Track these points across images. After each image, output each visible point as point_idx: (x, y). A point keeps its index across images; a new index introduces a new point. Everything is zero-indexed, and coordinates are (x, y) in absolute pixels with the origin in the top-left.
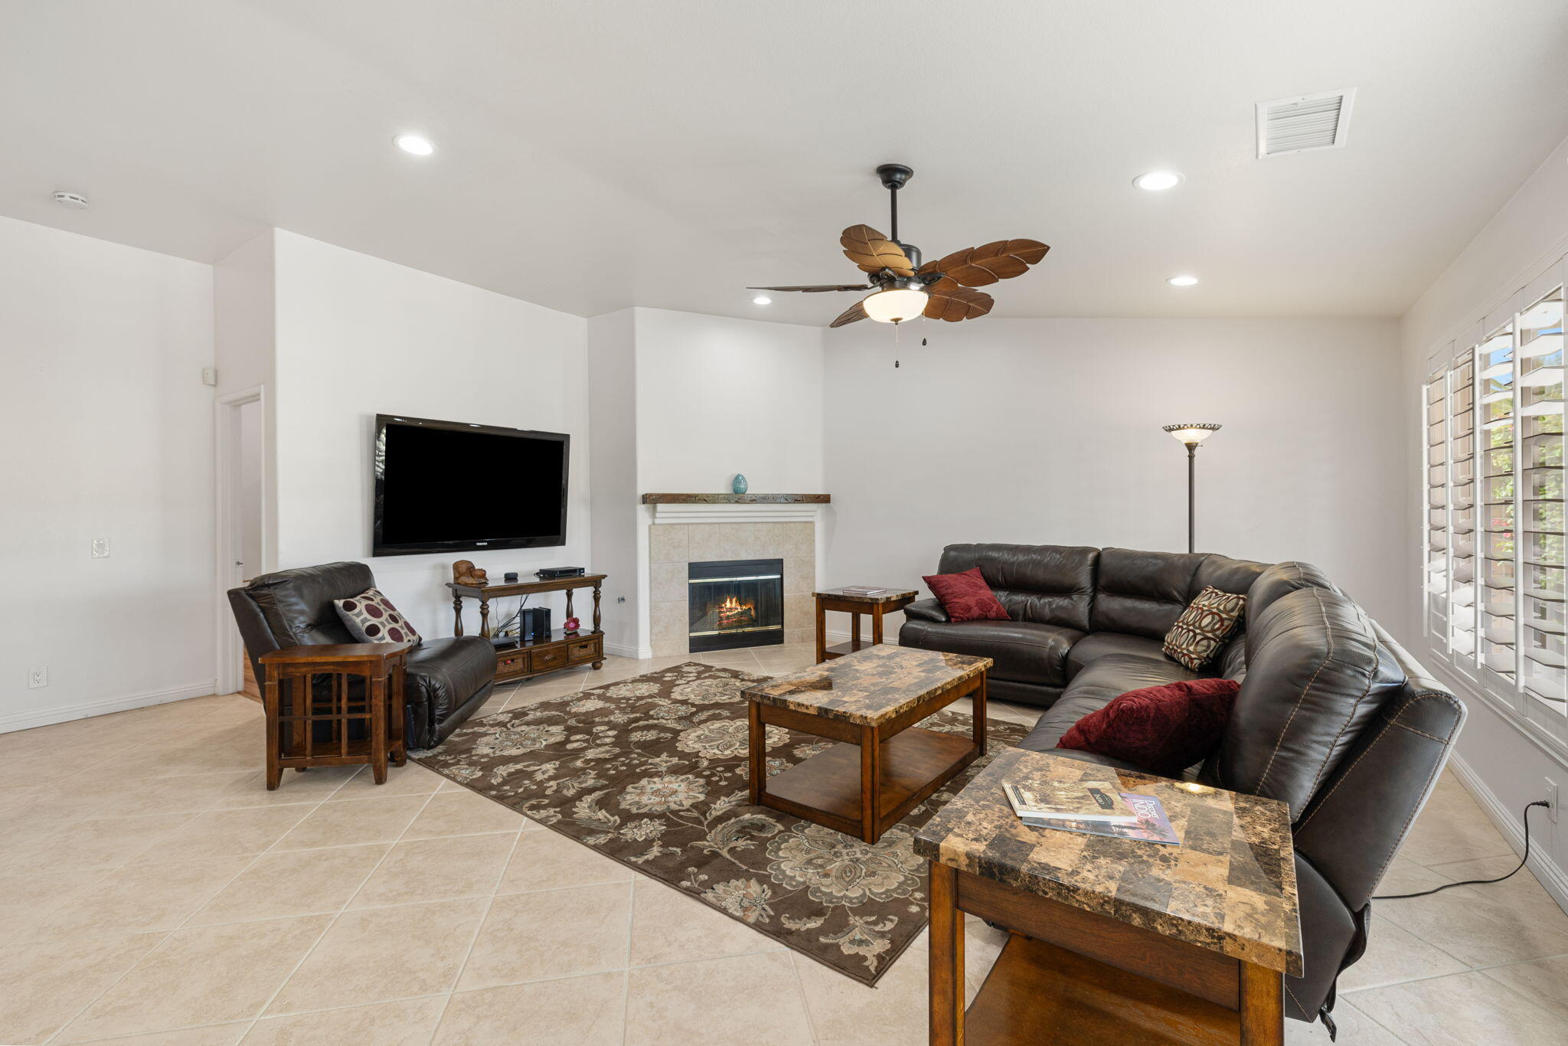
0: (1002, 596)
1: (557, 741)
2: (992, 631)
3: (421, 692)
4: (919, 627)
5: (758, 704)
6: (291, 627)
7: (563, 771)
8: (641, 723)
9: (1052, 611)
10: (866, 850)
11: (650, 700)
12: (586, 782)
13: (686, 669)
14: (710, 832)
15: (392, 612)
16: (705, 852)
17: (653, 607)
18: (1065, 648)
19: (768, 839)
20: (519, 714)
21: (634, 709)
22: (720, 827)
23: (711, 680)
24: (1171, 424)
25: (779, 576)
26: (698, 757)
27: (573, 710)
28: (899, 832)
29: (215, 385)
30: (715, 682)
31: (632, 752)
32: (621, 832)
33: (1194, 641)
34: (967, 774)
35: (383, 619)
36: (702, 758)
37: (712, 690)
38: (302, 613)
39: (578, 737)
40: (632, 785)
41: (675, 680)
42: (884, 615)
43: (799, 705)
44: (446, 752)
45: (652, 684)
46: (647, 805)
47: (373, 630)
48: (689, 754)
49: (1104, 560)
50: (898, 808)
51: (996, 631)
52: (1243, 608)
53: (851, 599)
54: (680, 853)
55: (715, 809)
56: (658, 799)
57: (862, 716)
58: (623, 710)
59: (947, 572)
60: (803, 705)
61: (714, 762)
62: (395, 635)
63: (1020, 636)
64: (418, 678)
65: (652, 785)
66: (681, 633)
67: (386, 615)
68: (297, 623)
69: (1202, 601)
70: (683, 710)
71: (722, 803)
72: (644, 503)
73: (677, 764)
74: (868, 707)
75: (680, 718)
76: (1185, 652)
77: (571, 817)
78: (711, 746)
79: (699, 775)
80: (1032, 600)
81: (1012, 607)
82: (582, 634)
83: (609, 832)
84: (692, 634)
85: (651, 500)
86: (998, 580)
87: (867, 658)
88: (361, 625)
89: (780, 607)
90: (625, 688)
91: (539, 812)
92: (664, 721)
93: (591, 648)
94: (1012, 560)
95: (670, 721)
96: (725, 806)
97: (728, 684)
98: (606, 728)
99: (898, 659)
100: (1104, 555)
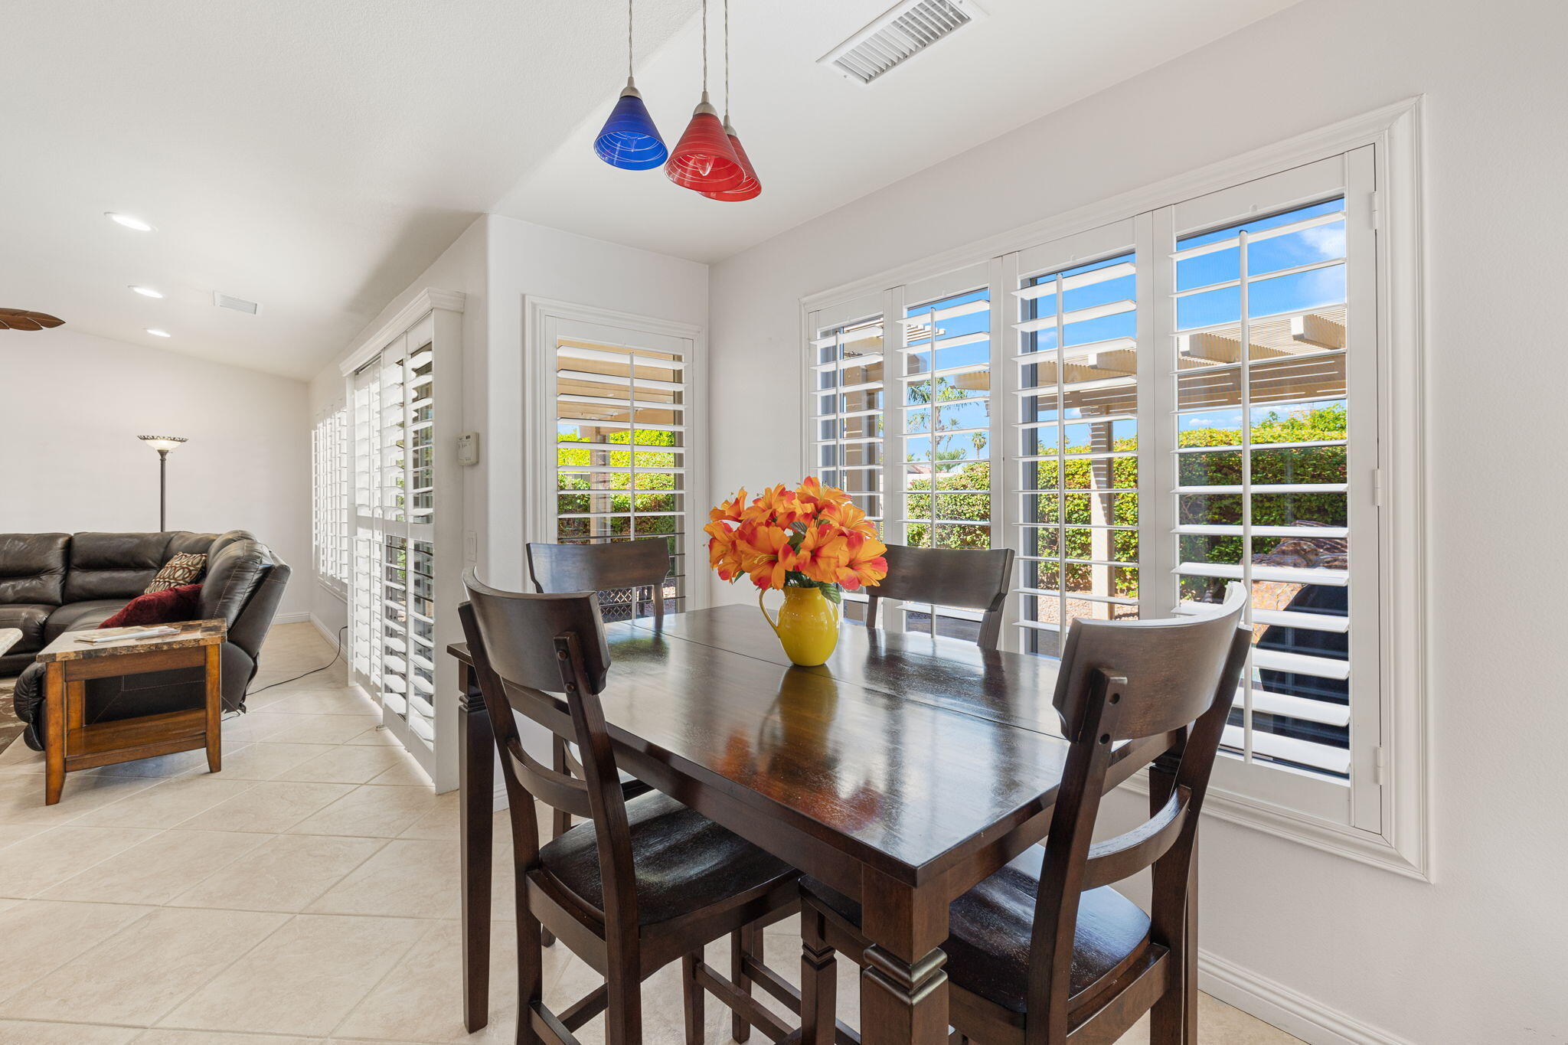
9: (16, 592)
18: (42, 618)
24: (146, 435)
49: (77, 543)
52: (205, 561)
69: (175, 562)
100: (76, 540)
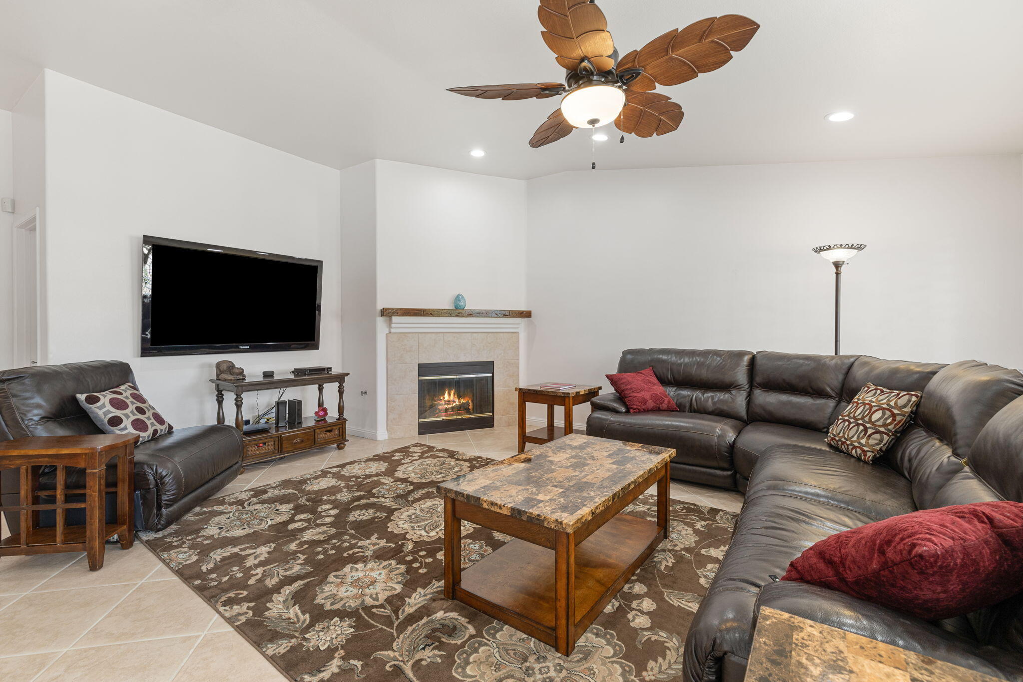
0: (671, 391)
1: (282, 521)
2: (667, 421)
3: (148, 480)
4: (604, 417)
5: (454, 501)
6: (23, 420)
7: (277, 555)
8: (363, 501)
9: (714, 403)
10: (560, 665)
11: (376, 479)
12: (291, 568)
13: (413, 449)
14: (398, 637)
15: (140, 405)
16: (388, 668)
17: (389, 399)
18: (731, 436)
19: (457, 648)
20: (258, 492)
21: (360, 486)
22: (410, 629)
23: (431, 459)
24: (821, 245)
25: (491, 375)
26: (405, 538)
27: (308, 489)
28: (594, 637)
29: (13, 213)
30: (434, 461)
31: (345, 534)
32: (307, 636)
33: (865, 434)
34: (655, 559)
35: (127, 411)
36: (409, 540)
37: (430, 469)
38: (38, 406)
39: (302, 516)
40: (334, 573)
41: (401, 460)
42: (574, 407)
43: (492, 504)
44: (176, 534)
45: (382, 462)
46: (342, 599)
47: (115, 421)
48: (397, 535)
49: (759, 361)
50: (592, 608)
51: (670, 421)
52: (917, 404)
53: (546, 393)
54: (360, 669)
55: (409, 604)
56: (355, 591)
57: (557, 520)
58: (350, 488)
59: (626, 372)
60: (496, 504)
61: (419, 545)
62: (139, 425)
63: (692, 425)
64: (146, 467)
65: (354, 574)
66: (412, 420)
67: (132, 407)
68: (30, 416)
69: (866, 398)
70: (402, 488)
71: (418, 597)
72: (382, 315)
73: (384, 548)
74: (564, 508)
75: (399, 497)
76: (856, 444)
77: (261, 615)
78: (419, 526)
79: (401, 561)
80: (697, 394)
81: (680, 401)
82: (329, 421)
83: (293, 637)
84: (420, 420)
85: (387, 313)
86: (668, 379)
87: (561, 449)
88: (103, 417)
89: (491, 398)
90: (358, 467)
91: (231, 608)
92: (383, 500)
93: (336, 432)
94: (679, 362)
95: (388, 500)
96: (420, 600)
97: (444, 463)
98: (331, 506)
99: (589, 450)
100: (758, 357)
